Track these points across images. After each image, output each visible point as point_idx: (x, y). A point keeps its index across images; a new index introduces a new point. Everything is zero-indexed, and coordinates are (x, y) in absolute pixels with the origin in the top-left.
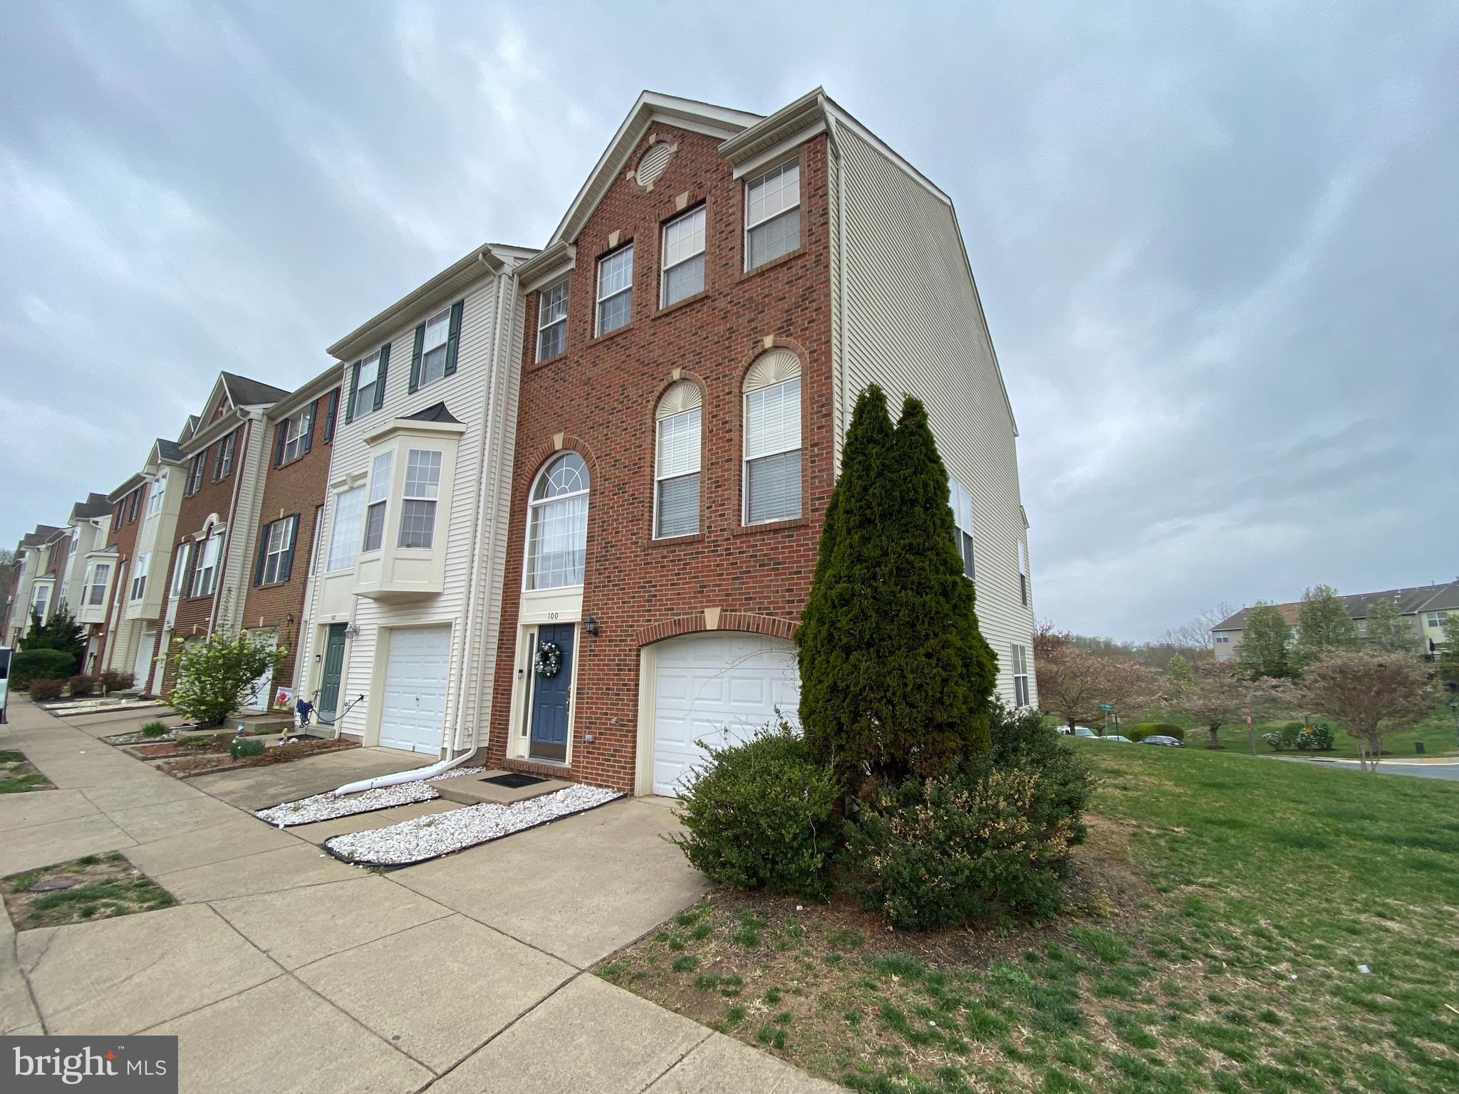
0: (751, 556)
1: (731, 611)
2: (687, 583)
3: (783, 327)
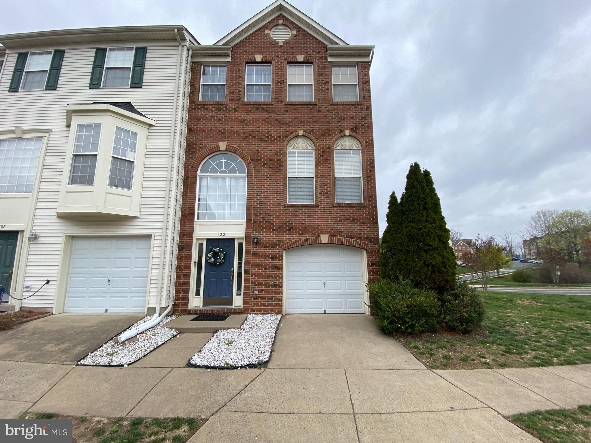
1: (333, 236)
3: (353, 129)
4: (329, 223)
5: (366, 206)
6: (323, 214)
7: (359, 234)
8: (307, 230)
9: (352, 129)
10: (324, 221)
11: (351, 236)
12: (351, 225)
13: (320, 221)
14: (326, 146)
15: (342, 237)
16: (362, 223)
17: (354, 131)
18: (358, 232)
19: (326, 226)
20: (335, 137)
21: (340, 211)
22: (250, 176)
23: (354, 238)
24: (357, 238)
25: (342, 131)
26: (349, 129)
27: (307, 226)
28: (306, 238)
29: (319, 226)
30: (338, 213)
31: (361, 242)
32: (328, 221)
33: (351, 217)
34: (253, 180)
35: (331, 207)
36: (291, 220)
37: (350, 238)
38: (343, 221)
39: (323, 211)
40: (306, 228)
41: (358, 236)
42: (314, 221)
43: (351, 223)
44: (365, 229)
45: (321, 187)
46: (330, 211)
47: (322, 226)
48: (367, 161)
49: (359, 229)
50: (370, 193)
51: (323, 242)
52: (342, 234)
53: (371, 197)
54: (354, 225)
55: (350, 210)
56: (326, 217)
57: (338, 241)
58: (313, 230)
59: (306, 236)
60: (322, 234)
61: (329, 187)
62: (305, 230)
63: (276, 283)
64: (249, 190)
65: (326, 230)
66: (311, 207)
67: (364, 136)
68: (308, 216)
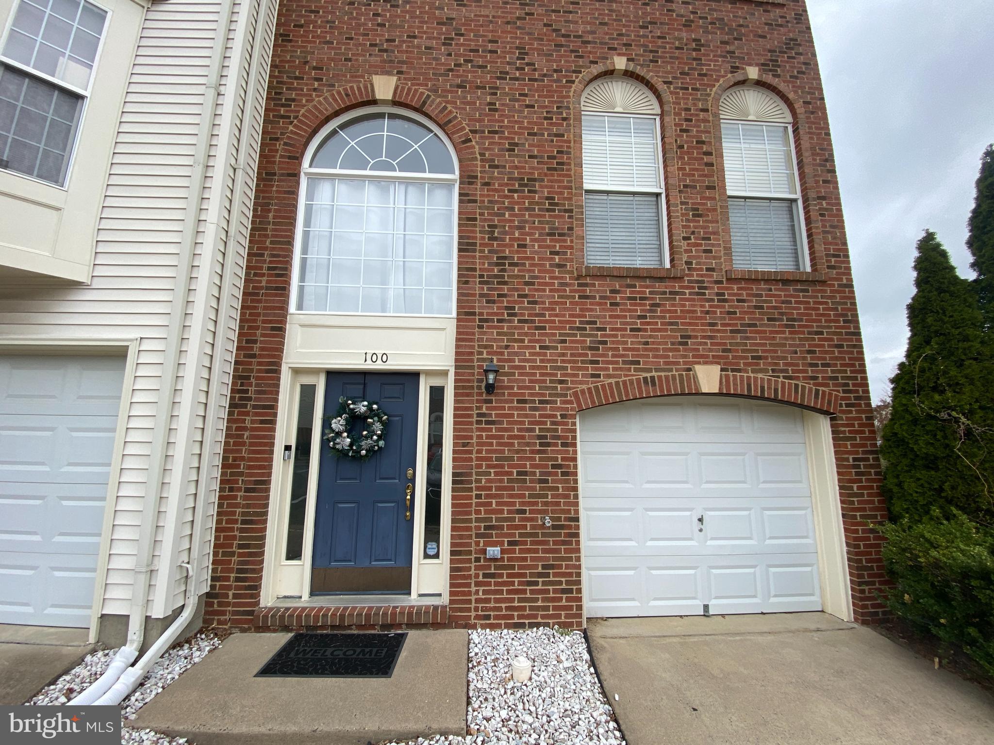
0: (756, 307)
1: (733, 370)
2: (659, 330)
3: (768, 65)
4: (718, 331)
5: (823, 283)
6: (701, 300)
7: (811, 365)
8: (651, 350)
9: (763, 65)
10: (702, 324)
11: (786, 371)
12: (786, 339)
13: (690, 324)
14: (695, 105)
15: (760, 375)
16: (817, 333)
17: (771, 70)
18: (805, 358)
19: (710, 337)
20: (718, 81)
21: (748, 295)
22: (467, 179)
23: (797, 378)
24: (805, 378)
25: (737, 68)
26: (757, 65)
27: (650, 336)
28: (648, 375)
29: (689, 337)
30: (743, 301)
31: (817, 391)
32: (714, 324)
33: (782, 314)
34: (478, 190)
35: (721, 282)
36: (598, 317)
37: (784, 377)
38: (762, 325)
39: (698, 294)
40: (647, 343)
41: (806, 371)
42: (671, 324)
43: (784, 332)
44: (826, 352)
45: (688, 220)
46: (718, 294)
47: (696, 337)
48: (813, 154)
49: (809, 352)
50: (831, 244)
51: (705, 390)
52: (758, 364)
53: (834, 256)
54: (794, 339)
55: (777, 290)
56: (707, 312)
57: (749, 385)
58: (670, 350)
59: (650, 370)
60: (699, 363)
61: (712, 222)
62: (646, 350)
63: (559, 519)
64: (466, 220)
65: (710, 350)
66: (661, 279)
67: (799, 87)
68: (652, 305)
